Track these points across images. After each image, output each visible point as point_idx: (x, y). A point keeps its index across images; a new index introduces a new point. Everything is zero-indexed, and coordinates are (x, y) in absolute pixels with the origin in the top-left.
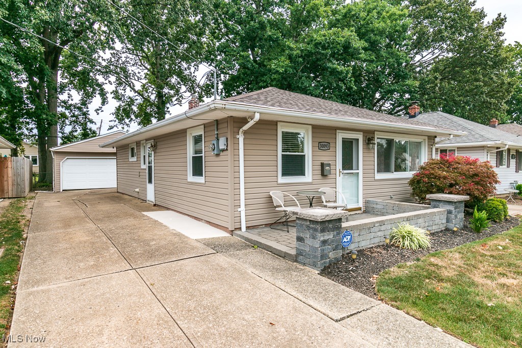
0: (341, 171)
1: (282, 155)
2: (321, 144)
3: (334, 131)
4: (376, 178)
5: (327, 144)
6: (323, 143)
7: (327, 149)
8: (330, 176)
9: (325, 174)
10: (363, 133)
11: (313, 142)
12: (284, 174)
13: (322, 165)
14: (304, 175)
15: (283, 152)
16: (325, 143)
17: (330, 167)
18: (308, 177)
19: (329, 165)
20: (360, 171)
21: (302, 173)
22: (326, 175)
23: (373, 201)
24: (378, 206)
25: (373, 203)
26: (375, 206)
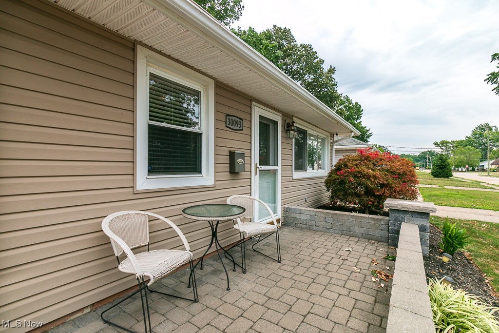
0: (258, 166)
1: (150, 125)
2: (231, 118)
3: (248, 103)
4: (294, 177)
5: (239, 120)
6: (234, 118)
7: (238, 128)
8: (244, 175)
9: (236, 171)
10: (282, 115)
11: (216, 111)
12: (153, 169)
13: (232, 155)
14: (200, 172)
15: (150, 120)
16: (236, 119)
17: (244, 160)
18: (207, 177)
19: (242, 156)
20: (279, 168)
21: (195, 167)
22: (238, 173)
23: (295, 209)
24: (303, 217)
25: (295, 211)
26: (297, 216)
